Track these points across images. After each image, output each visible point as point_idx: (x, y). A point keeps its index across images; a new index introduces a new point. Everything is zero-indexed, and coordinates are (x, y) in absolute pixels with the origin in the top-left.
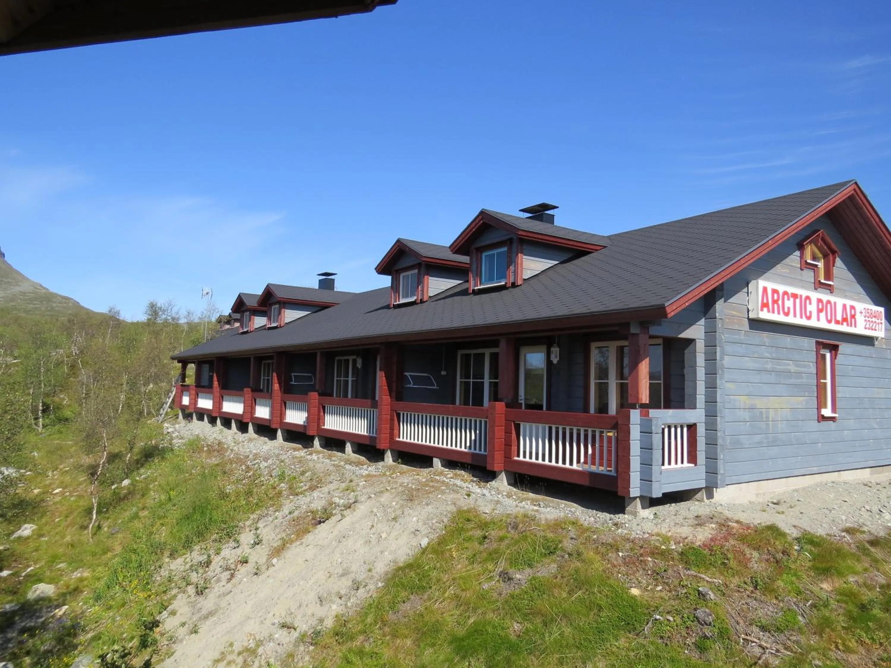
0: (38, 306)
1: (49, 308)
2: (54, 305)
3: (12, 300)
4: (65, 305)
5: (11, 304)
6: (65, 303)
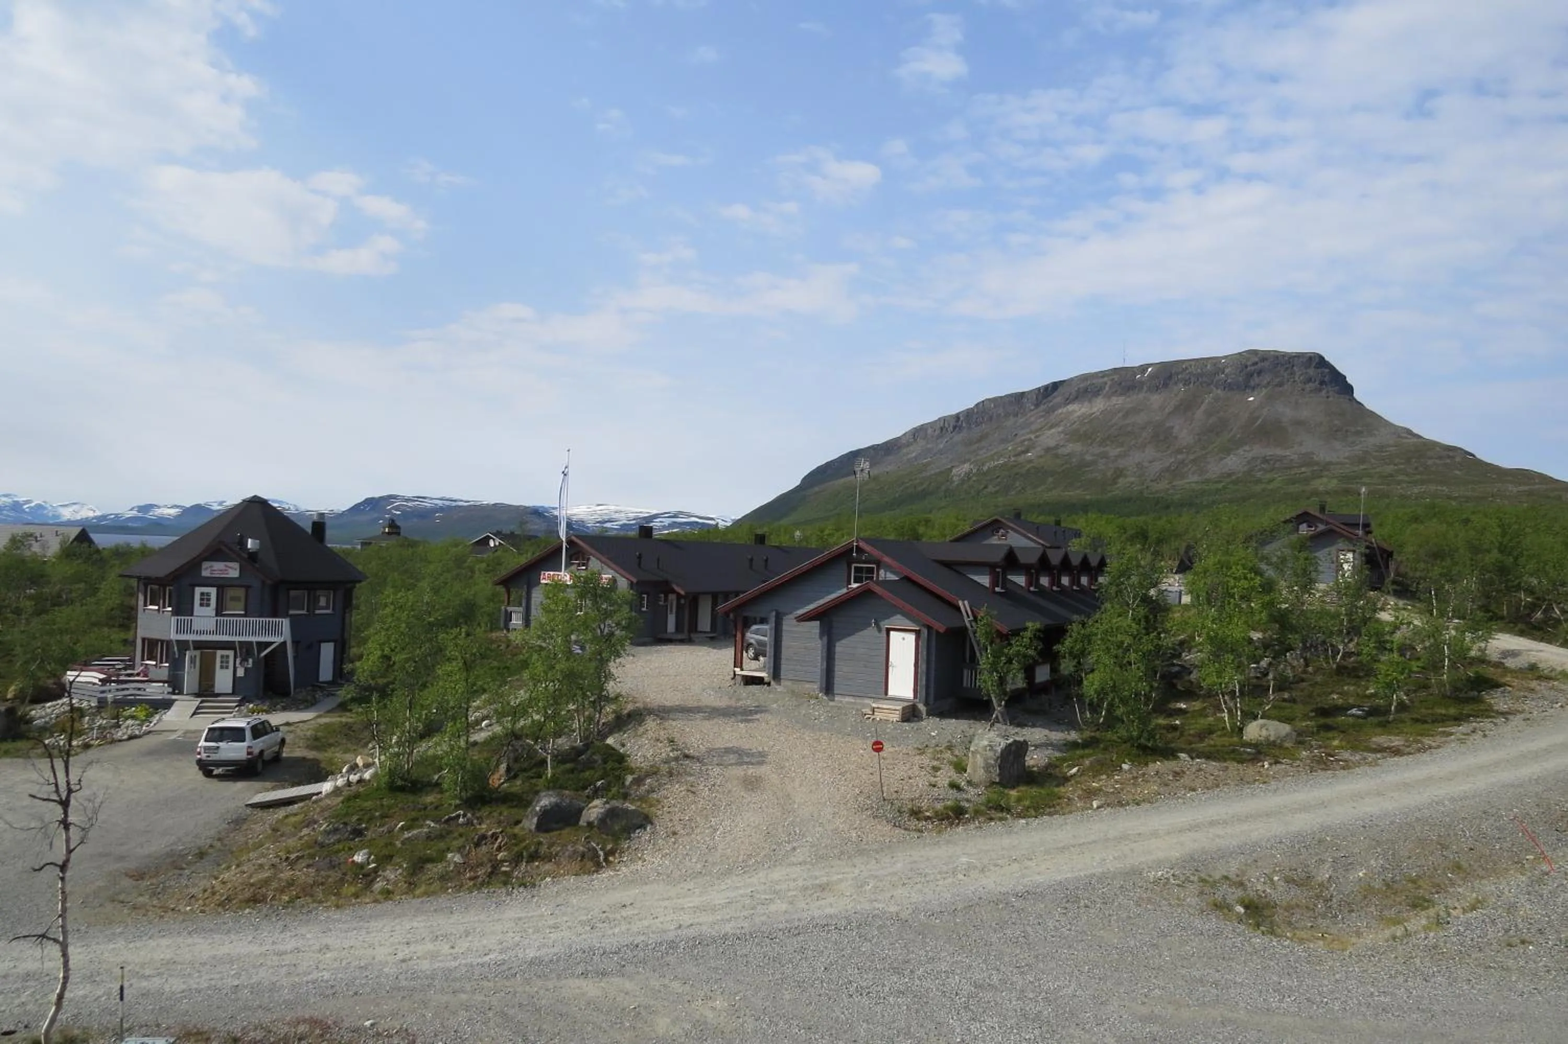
0: (1402, 466)
1: (1421, 469)
2: (1430, 462)
3: (1362, 461)
4: (1448, 461)
5: (1362, 467)
6: (1449, 457)
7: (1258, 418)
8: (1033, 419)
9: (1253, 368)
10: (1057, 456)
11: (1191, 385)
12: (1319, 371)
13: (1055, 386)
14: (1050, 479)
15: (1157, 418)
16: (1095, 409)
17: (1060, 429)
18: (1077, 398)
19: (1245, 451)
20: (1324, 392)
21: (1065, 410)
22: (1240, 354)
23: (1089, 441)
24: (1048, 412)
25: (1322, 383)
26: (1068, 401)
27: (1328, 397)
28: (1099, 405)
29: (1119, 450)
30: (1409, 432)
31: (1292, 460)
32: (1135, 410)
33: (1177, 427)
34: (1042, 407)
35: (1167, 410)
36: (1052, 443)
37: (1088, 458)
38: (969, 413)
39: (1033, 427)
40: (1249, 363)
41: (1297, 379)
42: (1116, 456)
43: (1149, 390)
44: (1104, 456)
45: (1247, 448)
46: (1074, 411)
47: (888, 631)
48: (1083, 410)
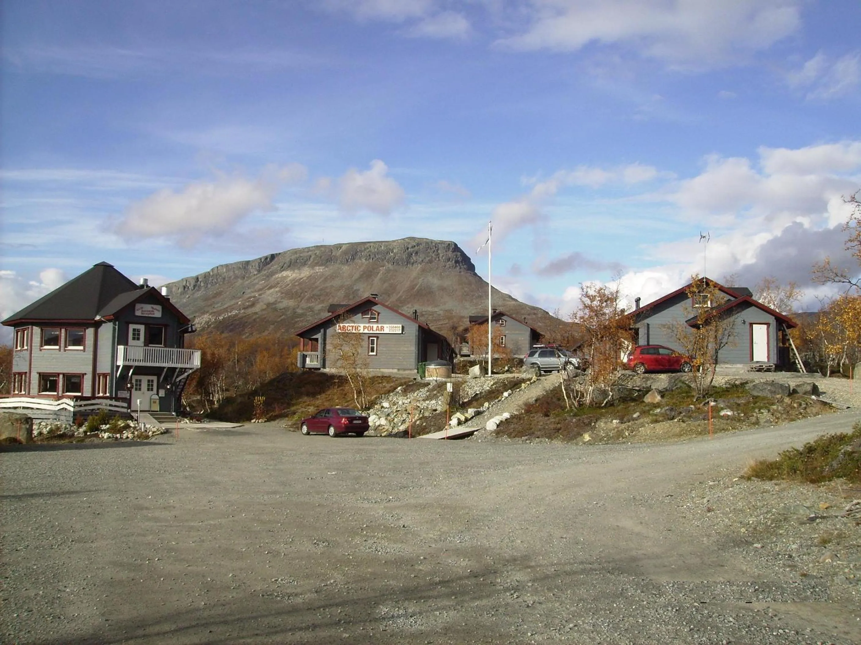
4: (534, 316)
6: (534, 314)
7: (416, 285)
8: (256, 281)
9: (412, 250)
10: (275, 310)
11: (371, 260)
12: (454, 253)
13: (273, 257)
14: (272, 326)
15: (348, 283)
16: (302, 275)
17: (277, 289)
18: (289, 266)
19: (408, 307)
20: (458, 268)
21: (280, 275)
22: (403, 239)
23: (299, 299)
24: (268, 276)
25: (457, 262)
26: (283, 269)
27: (460, 272)
28: (305, 273)
29: (320, 306)
30: (510, 297)
31: (439, 315)
32: (332, 277)
33: (362, 290)
34: (264, 272)
35: (354, 278)
36: (271, 300)
37: (299, 311)
38: (206, 276)
39: (257, 287)
40: (410, 246)
41: (440, 258)
42: (319, 310)
43: (342, 263)
44: (311, 309)
45: (410, 305)
46: (287, 276)
47: (751, 325)
48: (294, 275)
